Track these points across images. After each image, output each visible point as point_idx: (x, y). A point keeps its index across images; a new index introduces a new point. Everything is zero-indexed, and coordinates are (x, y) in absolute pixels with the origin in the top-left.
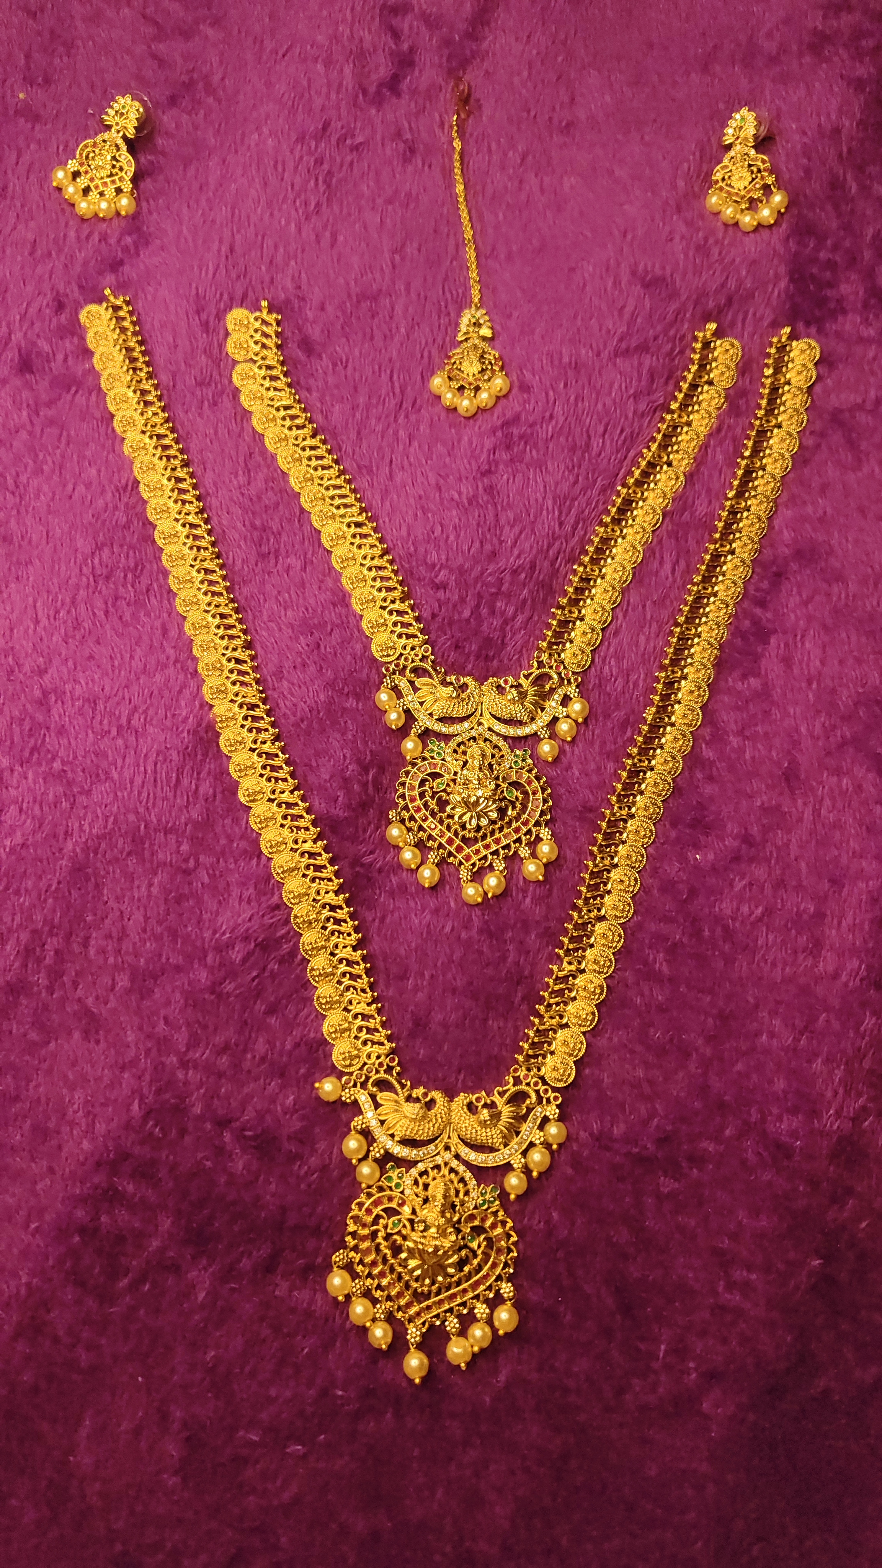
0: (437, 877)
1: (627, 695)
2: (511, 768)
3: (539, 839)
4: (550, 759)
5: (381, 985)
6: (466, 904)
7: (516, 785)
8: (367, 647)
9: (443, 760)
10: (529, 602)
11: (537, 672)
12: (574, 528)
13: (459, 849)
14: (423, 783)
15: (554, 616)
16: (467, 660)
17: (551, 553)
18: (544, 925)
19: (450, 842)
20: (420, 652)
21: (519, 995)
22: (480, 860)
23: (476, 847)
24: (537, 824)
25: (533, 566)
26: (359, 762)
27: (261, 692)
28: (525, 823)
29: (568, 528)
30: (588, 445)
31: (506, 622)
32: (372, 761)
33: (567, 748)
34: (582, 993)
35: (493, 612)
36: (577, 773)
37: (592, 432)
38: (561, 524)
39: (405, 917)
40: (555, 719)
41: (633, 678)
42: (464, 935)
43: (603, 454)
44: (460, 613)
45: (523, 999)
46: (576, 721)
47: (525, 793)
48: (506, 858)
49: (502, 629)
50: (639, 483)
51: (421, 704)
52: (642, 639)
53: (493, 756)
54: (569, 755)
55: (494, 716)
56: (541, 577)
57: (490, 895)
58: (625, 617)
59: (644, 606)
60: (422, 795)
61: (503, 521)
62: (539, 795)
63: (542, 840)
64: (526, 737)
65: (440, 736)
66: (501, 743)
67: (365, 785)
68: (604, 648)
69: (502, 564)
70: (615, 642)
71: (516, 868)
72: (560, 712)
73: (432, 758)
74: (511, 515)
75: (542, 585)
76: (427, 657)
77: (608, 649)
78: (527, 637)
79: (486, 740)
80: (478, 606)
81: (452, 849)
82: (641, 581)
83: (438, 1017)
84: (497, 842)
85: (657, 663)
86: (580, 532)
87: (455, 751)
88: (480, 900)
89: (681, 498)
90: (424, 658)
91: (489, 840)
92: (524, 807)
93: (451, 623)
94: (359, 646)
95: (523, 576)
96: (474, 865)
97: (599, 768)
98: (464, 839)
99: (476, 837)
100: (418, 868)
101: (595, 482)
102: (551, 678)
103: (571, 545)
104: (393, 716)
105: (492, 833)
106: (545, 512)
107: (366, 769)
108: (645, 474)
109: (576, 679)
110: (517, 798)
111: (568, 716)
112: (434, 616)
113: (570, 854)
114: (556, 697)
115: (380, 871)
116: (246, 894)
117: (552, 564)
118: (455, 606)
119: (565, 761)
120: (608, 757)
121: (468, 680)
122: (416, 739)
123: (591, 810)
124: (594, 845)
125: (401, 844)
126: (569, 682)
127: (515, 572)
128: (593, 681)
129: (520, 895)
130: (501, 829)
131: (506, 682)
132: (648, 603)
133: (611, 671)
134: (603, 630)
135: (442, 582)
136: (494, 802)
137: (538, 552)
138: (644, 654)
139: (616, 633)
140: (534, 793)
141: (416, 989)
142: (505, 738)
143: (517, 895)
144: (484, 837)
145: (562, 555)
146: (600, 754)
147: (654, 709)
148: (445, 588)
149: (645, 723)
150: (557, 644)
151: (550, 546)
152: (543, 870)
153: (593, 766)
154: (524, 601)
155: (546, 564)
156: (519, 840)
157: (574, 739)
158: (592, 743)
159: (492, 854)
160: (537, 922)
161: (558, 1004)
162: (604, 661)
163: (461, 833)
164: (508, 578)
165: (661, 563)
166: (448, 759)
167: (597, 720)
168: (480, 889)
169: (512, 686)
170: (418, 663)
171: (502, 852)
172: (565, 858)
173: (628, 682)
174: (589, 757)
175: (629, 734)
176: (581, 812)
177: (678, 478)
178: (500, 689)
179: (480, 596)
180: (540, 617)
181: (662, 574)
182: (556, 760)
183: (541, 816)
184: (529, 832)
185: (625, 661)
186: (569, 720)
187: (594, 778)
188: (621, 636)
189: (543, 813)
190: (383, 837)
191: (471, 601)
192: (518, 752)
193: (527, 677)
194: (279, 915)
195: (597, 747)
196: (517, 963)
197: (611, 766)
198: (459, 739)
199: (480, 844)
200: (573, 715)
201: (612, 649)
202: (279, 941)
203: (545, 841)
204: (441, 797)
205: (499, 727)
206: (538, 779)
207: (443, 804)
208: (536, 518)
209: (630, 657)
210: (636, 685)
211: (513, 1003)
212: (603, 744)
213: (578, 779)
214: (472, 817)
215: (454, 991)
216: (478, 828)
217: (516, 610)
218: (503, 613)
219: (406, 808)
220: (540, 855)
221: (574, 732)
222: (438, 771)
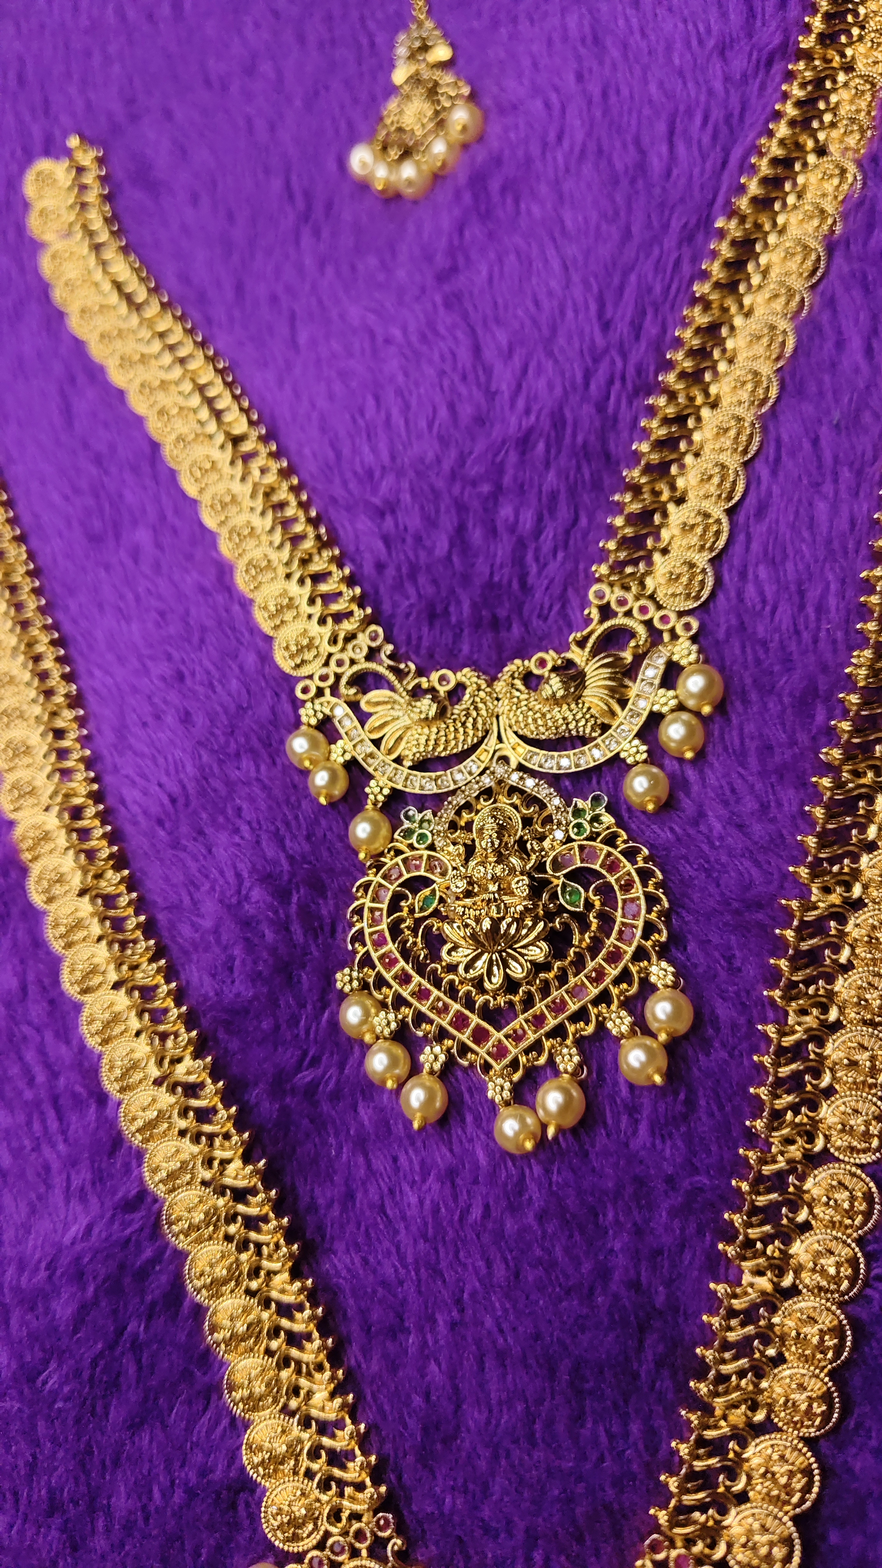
0: (439, 1103)
1: (806, 636)
2: (569, 840)
3: (647, 988)
4: (650, 807)
5: (353, 1354)
6: (506, 1155)
7: (582, 876)
8: (266, 657)
9: (432, 847)
10: (563, 496)
11: (600, 630)
12: (637, 329)
13: (480, 1036)
14: (394, 906)
15: (619, 508)
16: (457, 637)
17: (593, 387)
18: (686, 1184)
19: (460, 1022)
20: (363, 640)
21: (649, 1355)
22: (527, 1052)
23: (515, 1024)
24: (640, 954)
25: (558, 421)
26: (266, 878)
27: (93, 780)
28: (614, 957)
29: (622, 328)
30: (642, 167)
31: (521, 544)
32: (293, 875)
33: (691, 774)
34: (760, 1487)
35: (492, 532)
36: (718, 826)
37: (646, 140)
38: (606, 326)
39: (391, 1192)
40: (655, 719)
41: (813, 594)
42: (510, 1226)
43: (675, 172)
44: (430, 551)
45: (659, 1364)
46: (697, 714)
47: (606, 891)
48: (580, 1042)
49: (518, 561)
50: (763, 204)
51: (377, 743)
52: (822, 508)
53: (527, 822)
54: (695, 788)
55: (523, 738)
56: (580, 439)
57: (551, 1132)
58: (774, 473)
59: (815, 442)
60: (395, 929)
61: (489, 354)
62: (638, 891)
63: (654, 988)
64: (598, 769)
65: (422, 801)
66: (544, 792)
67: (284, 927)
68: (738, 548)
69: (497, 432)
70: (759, 530)
71: (609, 1058)
72: (664, 701)
73: (411, 847)
74: (502, 337)
75: (584, 453)
76: (378, 649)
77: (747, 549)
78: (569, 566)
79: (513, 790)
80: (461, 529)
81: (465, 1037)
82: (801, 392)
83: (474, 1417)
84: (558, 1007)
85: (864, 552)
86: (651, 329)
87: (453, 826)
88: (529, 1145)
89: (861, 203)
90: (372, 654)
91: (540, 1006)
92: (607, 921)
93: (414, 572)
94: (250, 660)
95: (541, 446)
96: (514, 1064)
97: (764, 807)
98: (486, 1013)
99: (511, 1004)
100: (401, 1085)
101: (666, 227)
102: (633, 635)
103: (634, 359)
104: (321, 779)
105: (545, 990)
106: (570, 314)
107: (282, 895)
108: (774, 183)
109: (687, 627)
110: (589, 905)
111: (681, 707)
112: (380, 567)
113: (724, 1011)
114: (650, 673)
115: (335, 1096)
116: (76, 1183)
117: (601, 407)
118: (418, 539)
119: (687, 804)
120: (781, 777)
121: (467, 675)
122: (376, 815)
123: (759, 906)
124: (773, 986)
125: (368, 1038)
126: (674, 636)
127: (524, 442)
128: (723, 622)
129: (624, 1119)
130: (562, 979)
131: (542, 663)
132: (824, 431)
133: (762, 593)
134: (730, 512)
135: (387, 502)
136: (536, 920)
137: (565, 392)
138: (829, 542)
139: (761, 511)
140: (627, 886)
141: (425, 1355)
142: (554, 780)
143: (618, 1122)
144: (529, 1002)
145: (617, 385)
146: (763, 774)
147: (868, 653)
148: (393, 512)
149: (853, 689)
150: (635, 562)
151: (587, 376)
152: (662, 1061)
153: (750, 804)
154: (554, 496)
155: (587, 410)
156: (604, 998)
157: (701, 754)
158: (741, 757)
159: (549, 1035)
160: (670, 1181)
161: (703, 1507)
162: (743, 575)
163: (480, 1000)
164: (513, 457)
165: (840, 345)
166: (439, 844)
167: (746, 702)
168: (529, 1120)
169: (554, 669)
170: (364, 665)
171: (571, 1029)
172: (715, 1021)
173: (802, 607)
174: (739, 784)
175: (820, 717)
176: (737, 912)
177: (843, 172)
178: (531, 681)
179: (461, 507)
180: (591, 518)
181: (846, 364)
182: (668, 806)
183: (646, 936)
184: (625, 976)
185: (789, 566)
186: (685, 716)
187: (757, 829)
188: (771, 515)
189: (649, 929)
190: (335, 1025)
191: (448, 522)
192: (580, 803)
193: (581, 644)
194: (137, 1218)
195: (753, 761)
196: (635, 1285)
197: (789, 795)
198: (460, 800)
199: (521, 1018)
200: (691, 703)
201: (755, 546)
202: (143, 1274)
203: (662, 992)
204: (429, 928)
205: (541, 760)
206: (631, 854)
207: (434, 942)
208: (554, 330)
209: (798, 552)
210: (820, 609)
211: (636, 1376)
212: (767, 749)
213: (721, 838)
214: (491, 963)
215: (501, 1356)
216: (511, 985)
217: (540, 519)
218: (512, 529)
219: (367, 961)
220: (654, 1026)
221: (699, 739)
222: (422, 873)
